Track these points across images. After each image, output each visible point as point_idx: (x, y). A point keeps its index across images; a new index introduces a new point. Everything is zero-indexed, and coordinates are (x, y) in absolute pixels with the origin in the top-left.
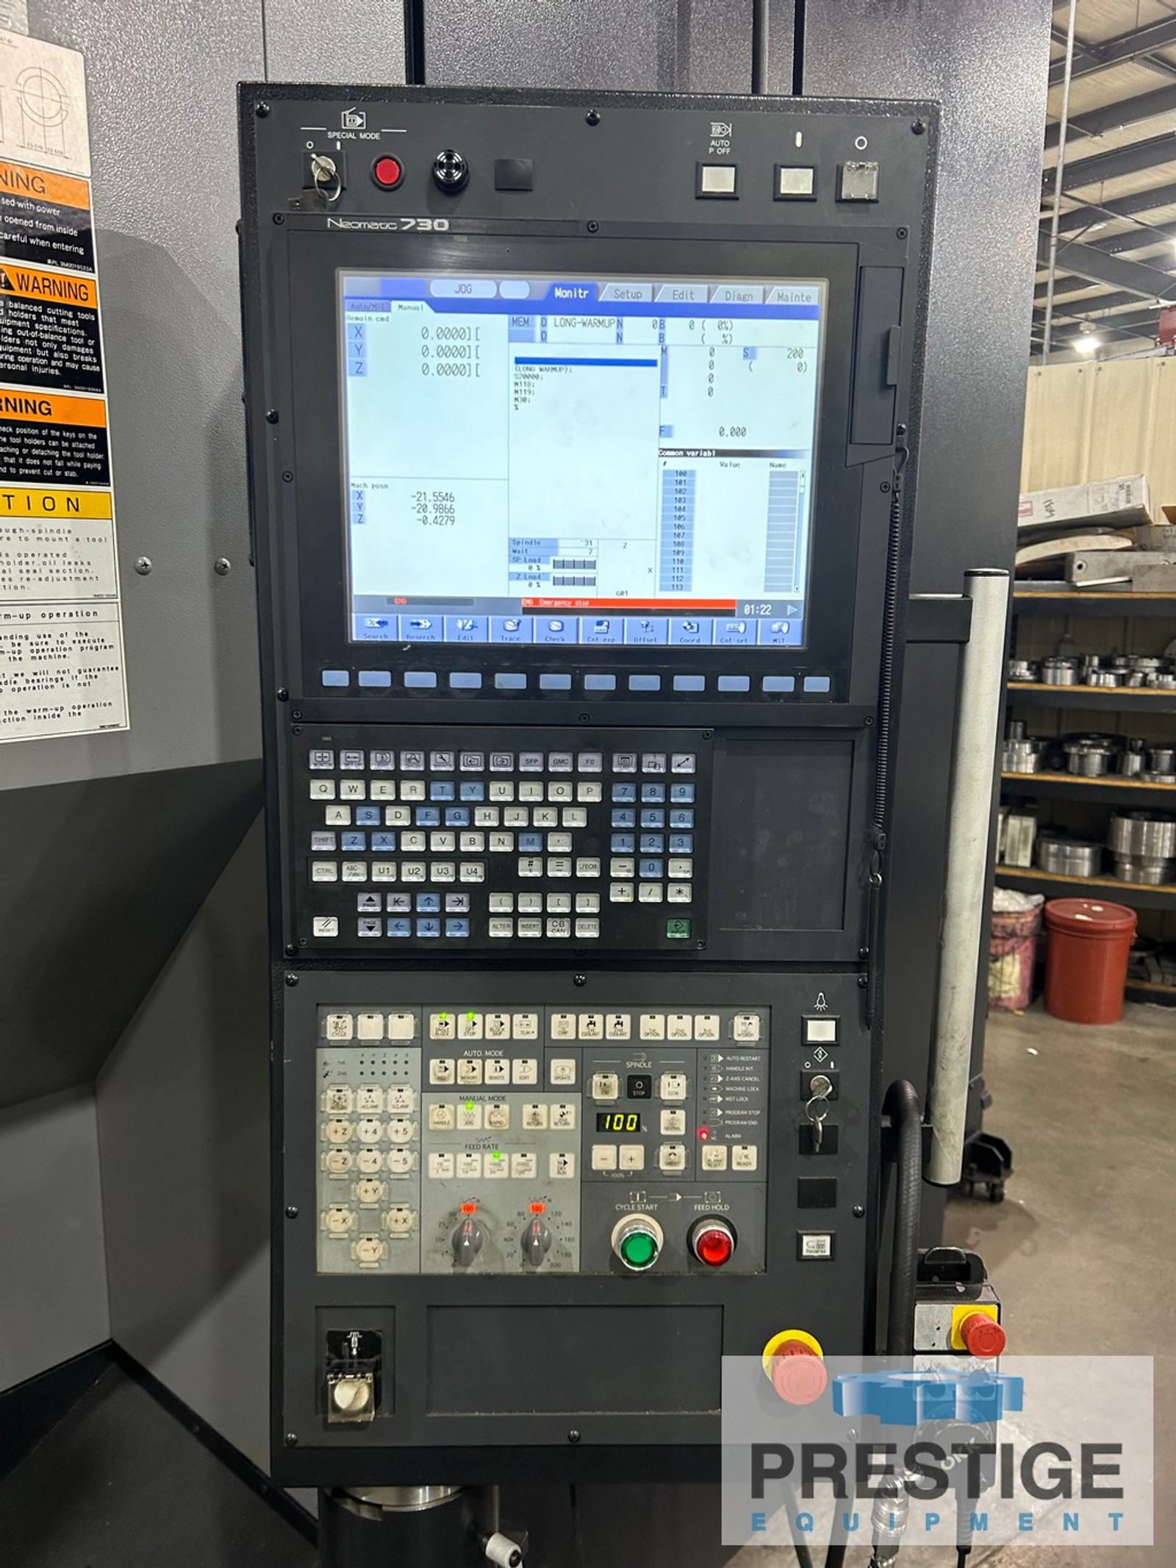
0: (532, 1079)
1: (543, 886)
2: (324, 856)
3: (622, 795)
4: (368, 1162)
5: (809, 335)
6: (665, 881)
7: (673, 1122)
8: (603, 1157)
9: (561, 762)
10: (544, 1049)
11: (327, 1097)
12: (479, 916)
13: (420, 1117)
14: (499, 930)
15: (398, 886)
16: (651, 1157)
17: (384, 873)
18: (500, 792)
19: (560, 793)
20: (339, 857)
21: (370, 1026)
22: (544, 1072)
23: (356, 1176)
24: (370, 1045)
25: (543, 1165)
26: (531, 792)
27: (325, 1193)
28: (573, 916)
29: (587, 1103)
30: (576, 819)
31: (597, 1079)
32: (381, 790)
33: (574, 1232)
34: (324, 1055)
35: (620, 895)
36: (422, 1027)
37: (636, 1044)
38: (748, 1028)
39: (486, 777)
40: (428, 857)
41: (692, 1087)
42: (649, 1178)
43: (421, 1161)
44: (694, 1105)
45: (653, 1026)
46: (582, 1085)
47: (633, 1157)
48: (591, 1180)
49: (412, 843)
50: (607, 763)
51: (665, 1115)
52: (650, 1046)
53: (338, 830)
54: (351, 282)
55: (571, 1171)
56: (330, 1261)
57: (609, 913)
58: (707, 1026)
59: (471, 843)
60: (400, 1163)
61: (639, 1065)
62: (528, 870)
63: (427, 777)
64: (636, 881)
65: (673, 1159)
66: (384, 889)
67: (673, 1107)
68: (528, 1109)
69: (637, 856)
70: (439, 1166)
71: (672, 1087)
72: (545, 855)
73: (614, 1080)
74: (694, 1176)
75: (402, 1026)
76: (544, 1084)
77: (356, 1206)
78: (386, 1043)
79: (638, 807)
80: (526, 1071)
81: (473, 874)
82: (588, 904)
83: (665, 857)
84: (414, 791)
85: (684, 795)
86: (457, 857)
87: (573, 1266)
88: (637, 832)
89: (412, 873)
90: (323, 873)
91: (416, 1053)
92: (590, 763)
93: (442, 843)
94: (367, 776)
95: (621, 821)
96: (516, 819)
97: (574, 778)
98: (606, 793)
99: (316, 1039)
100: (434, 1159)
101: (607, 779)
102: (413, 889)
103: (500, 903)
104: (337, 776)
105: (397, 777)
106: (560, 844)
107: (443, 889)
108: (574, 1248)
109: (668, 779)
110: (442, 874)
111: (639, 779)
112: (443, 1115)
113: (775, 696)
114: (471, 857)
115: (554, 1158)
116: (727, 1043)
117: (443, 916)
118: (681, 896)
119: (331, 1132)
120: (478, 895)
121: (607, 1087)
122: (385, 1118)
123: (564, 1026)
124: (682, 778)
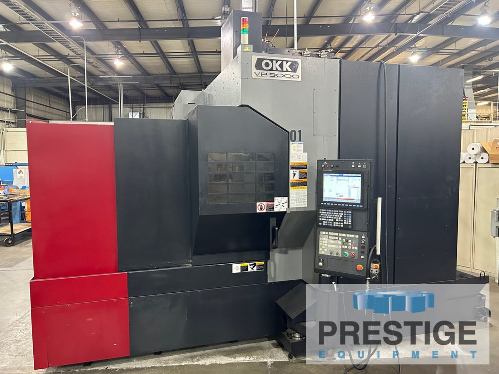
0: (337, 239)
1: (338, 222)
2: (320, 218)
3: (345, 214)
4: (323, 244)
5: (360, 178)
6: (349, 222)
7: (350, 244)
8: (343, 247)
9: (340, 211)
10: (339, 237)
11: (320, 239)
12: (333, 224)
13: (328, 241)
14: (334, 225)
15: (326, 221)
16: (348, 247)
17: (325, 219)
18: (335, 213)
19: (340, 214)
20: (322, 218)
21: (324, 233)
22: (338, 238)
23: (322, 246)
24: (324, 234)
25: (338, 247)
26: (337, 214)
27: (320, 247)
28: (341, 225)
29: (342, 241)
30: (341, 216)
31: (343, 240)
32: (325, 213)
33: (341, 253)
34: (320, 235)
35: (345, 223)
36: (328, 233)
37: (347, 237)
38: (357, 236)
39: (334, 212)
40: (329, 219)
41: (352, 241)
42: (347, 249)
43: (328, 245)
44: (352, 243)
45: (348, 235)
46: (342, 240)
47: (346, 247)
48: (342, 248)
49: (328, 217)
50: (344, 212)
51: (349, 244)
52: (348, 237)
53: (322, 216)
54: (324, 174)
55: (341, 247)
56: (320, 253)
57: (344, 225)
58: (353, 236)
59: (332, 218)
60: (326, 245)
61: (347, 239)
62: (337, 220)
63: (329, 212)
64: (346, 222)
65: (350, 247)
66: (325, 221)
67: (350, 243)
68: (337, 242)
69: (346, 220)
70: (329, 246)
71: (350, 241)
72: (338, 219)
73: (345, 240)
74: (351, 249)
75: (327, 233)
76: (338, 239)
77: (322, 248)
78: (325, 234)
79: (346, 216)
80: (337, 238)
81: (332, 220)
82: (342, 224)
83: (349, 220)
84: (328, 213)
85: (350, 215)
86: (331, 219)
87: (340, 256)
88: (346, 218)
89: (327, 220)
90: (320, 219)
91: (328, 236)
92: (342, 212)
93: (330, 217)
94: (324, 211)
95: (345, 217)
96: (336, 216)
97: (341, 213)
98: (344, 214)
99: (320, 234)
100: (329, 245)
101: (344, 213)
102: (328, 221)
103: (335, 223)
104: (322, 211)
105: (326, 212)
106: (340, 218)
107: (330, 221)
108: (340, 254)
109: (349, 213)
110: (330, 220)
111: (346, 213)
112: (330, 241)
113: (358, 207)
114: (332, 219)
115: (339, 246)
116: (355, 238)
117: (330, 224)
118: (350, 224)
119: (320, 241)
120: (333, 222)
121: (344, 240)
122: (325, 241)
123: (340, 235)
124: (350, 213)
